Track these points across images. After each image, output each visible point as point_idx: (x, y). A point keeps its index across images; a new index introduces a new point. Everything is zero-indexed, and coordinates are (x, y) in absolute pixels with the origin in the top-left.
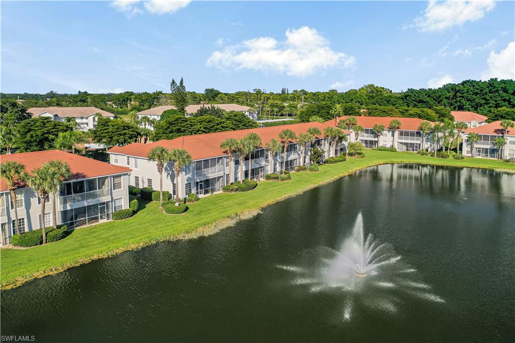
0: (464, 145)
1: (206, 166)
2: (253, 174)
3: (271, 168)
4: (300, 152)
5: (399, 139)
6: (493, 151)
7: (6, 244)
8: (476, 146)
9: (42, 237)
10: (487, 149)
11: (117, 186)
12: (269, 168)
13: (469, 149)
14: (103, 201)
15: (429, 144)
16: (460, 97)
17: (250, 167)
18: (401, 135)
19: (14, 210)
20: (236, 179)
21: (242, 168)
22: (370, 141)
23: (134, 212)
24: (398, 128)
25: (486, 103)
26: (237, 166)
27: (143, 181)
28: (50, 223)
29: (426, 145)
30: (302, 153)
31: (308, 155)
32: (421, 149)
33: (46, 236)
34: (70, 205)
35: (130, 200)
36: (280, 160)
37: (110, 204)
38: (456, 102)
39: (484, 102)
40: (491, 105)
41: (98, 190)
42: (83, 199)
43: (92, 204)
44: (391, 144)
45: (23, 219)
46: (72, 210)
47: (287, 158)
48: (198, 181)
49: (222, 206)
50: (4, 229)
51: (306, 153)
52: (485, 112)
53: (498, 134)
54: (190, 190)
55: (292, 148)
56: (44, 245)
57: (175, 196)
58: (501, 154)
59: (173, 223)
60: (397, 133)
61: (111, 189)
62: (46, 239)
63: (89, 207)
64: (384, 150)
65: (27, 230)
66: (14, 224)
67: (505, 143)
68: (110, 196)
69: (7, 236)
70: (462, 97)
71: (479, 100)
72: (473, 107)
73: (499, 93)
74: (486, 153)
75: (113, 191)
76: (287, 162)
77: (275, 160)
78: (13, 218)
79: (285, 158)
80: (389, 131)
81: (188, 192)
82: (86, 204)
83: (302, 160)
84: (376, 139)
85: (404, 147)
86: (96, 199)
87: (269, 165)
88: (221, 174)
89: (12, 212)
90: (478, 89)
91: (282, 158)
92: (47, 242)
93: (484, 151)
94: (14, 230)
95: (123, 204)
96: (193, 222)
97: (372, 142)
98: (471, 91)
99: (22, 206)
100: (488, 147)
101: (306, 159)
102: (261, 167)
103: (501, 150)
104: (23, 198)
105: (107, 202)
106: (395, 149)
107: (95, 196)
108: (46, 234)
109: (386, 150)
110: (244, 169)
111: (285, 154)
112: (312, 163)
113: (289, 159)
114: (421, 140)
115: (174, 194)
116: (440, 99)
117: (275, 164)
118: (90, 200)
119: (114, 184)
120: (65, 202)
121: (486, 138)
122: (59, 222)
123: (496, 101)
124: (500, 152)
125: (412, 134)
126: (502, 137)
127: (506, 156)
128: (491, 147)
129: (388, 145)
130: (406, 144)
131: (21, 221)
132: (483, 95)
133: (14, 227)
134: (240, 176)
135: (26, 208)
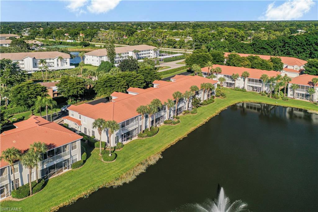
0: (289, 90)
1: (128, 124)
2: (156, 122)
3: (167, 116)
4: (185, 101)
5: (248, 83)
6: (307, 96)
7: (8, 196)
8: (296, 91)
9: (30, 191)
10: (303, 94)
11: (74, 148)
12: (166, 116)
13: (292, 93)
14: (66, 159)
15: (267, 88)
16: (287, 47)
17: (155, 118)
18: (249, 81)
19: (13, 174)
20: (146, 127)
21: (150, 119)
22: (230, 83)
23: (84, 161)
24: (247, 77)
25: (304, 51)
26: (147, 119)
27: (89, 131)
28: (34, 178)
29: (265, 89)
30: (187, 101)
31: (190, 102)
32: (262, 91)
33: (32, 190)
34: (46, 165)
35: (82, 154)
36: (173, 109)
37: (70, 159)
38: (285, 50)
39: (303, 51)
40: (308, 53)
41: (62, 153)
42: (54, 160)
43: (59, 162)
44: (243, 86)
45: (18, 179)
46: (47, 168)
47: (178, 107)
48: (123, 134)
49: (137, 152)
50: (7, 187)
51: (189, 101)
52: (304, 57)
53: (310, 85)
54: (118, 140)
55: (181, 100)
56: (31, 196)
57: (109, 144)
58: (312, 98)
59: (108, 170)
60: (247, 79)
61: (70, 150)
62: (32, 192)
63: (57, 164)
64: (238, 90)
65: (20, 185)
66: (13, 183)
67: (315, 92)
68: (70, 155)
69: (9, 191)
70: (289, 47)
71: (299, 49)
72: (295, 53)
73: (312, 46)
74: (303, 96)
75: (71, 151)
76: (178, 109)
77: (170, 110)
78: (12, 179)
79: (176, 107)
80: (242, 78)
81: (117, 141)
82: (55, 163)
83: (186, 106)
84: (234, 82)
85: (251, 89)
86: (61, 159)
87: (166, 115)
88: (137, 126)
89: (12, 176)
90: (299, 42)
91: (175, 107)
92: (32, 194)
93: (302, 95)
94: (13, 186)
95: (77, 158)
96: (120, 169)
97: (231, 84)
98: (295, 43)
99: (17, 171)
100: (304, 93)
101: (189, 104)
102: (162, 116)
103: (312, 95)
104: (18, 167)
105: (68, 159)
106: (245, 90)
107: (61, 157)
108: (32, 189)
109: (239, 91)
110: (151, 120)
111: (176, 105)
112: (193, 107)
113: (179, 107)
114: (262, 85)
115: (108, 143)
116: (275, 47)
117: (170, 112)
118: (57, 160)
119: (72, 147)
120: (43, 164)
121: (303, 87)
122: (40, 177)
123: (311, 50)
124: (311, 97)
125: (256, 81)
126: (313, 88)
127: (315, 99)
128: (306, 93)
129: (241, 87)
130: (253, 87)
131: (17, 180)
132: (303, 46)
133: (13, 184)
134: (148, 125)
135: (20, 172)
